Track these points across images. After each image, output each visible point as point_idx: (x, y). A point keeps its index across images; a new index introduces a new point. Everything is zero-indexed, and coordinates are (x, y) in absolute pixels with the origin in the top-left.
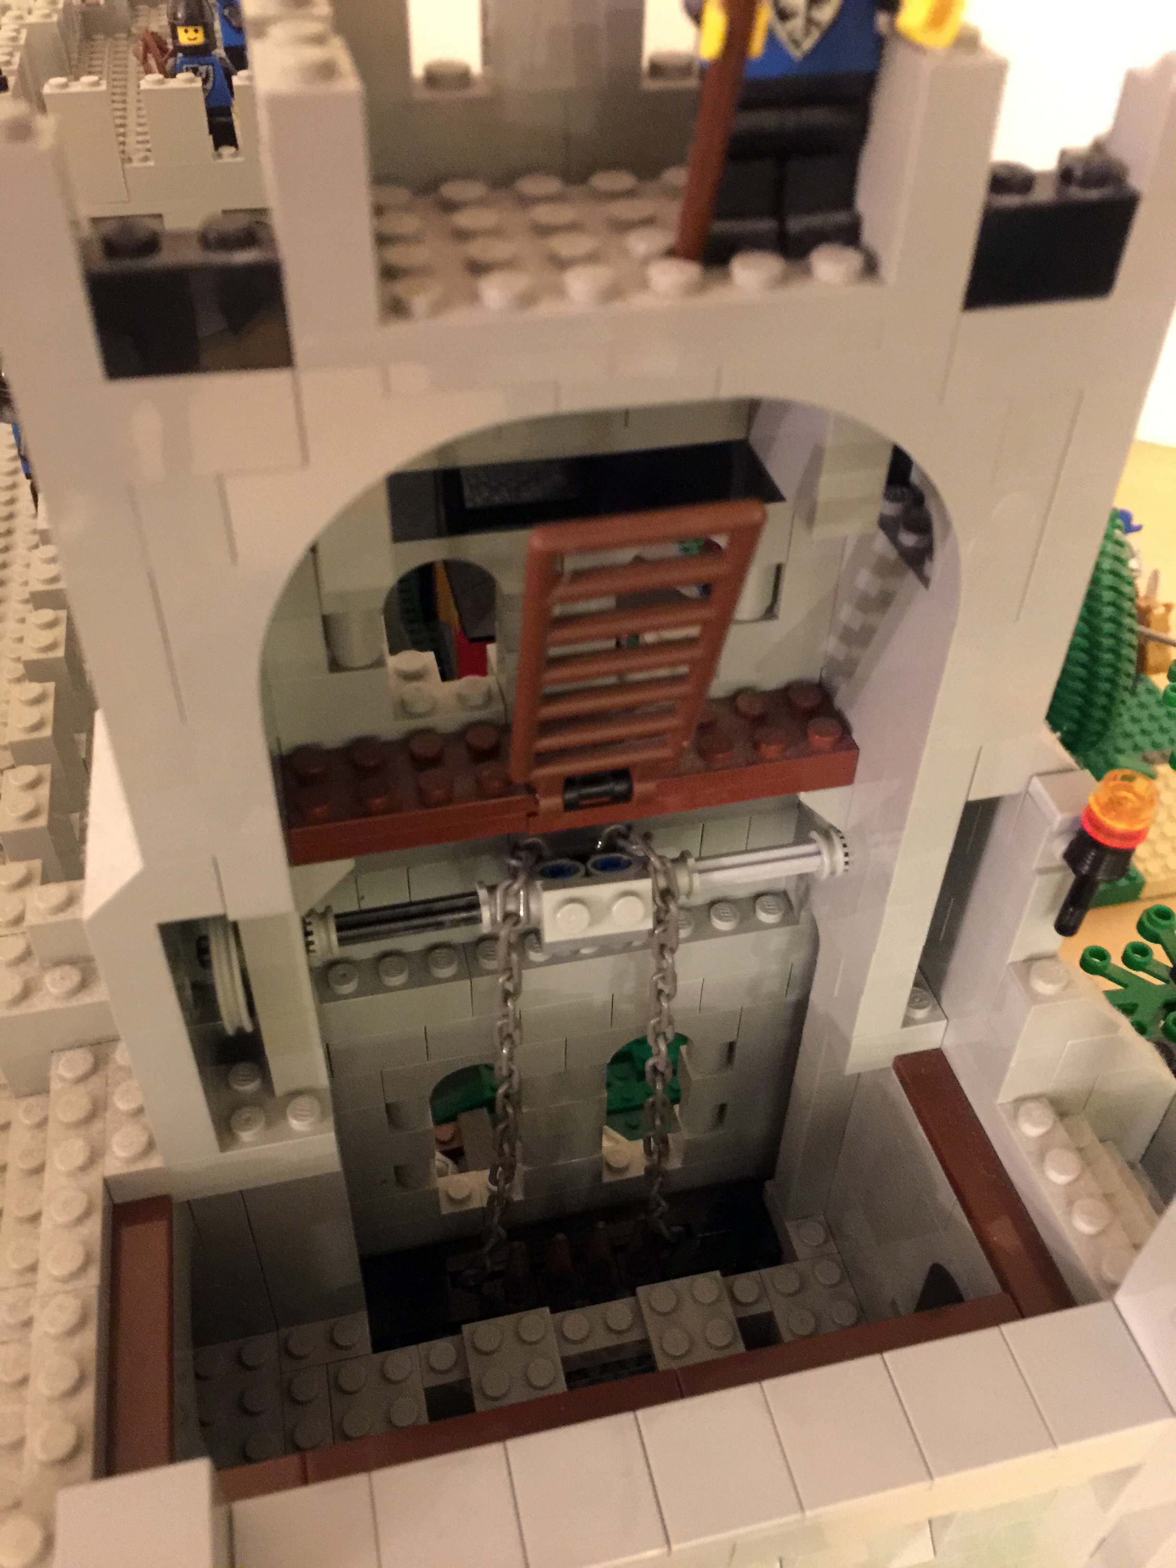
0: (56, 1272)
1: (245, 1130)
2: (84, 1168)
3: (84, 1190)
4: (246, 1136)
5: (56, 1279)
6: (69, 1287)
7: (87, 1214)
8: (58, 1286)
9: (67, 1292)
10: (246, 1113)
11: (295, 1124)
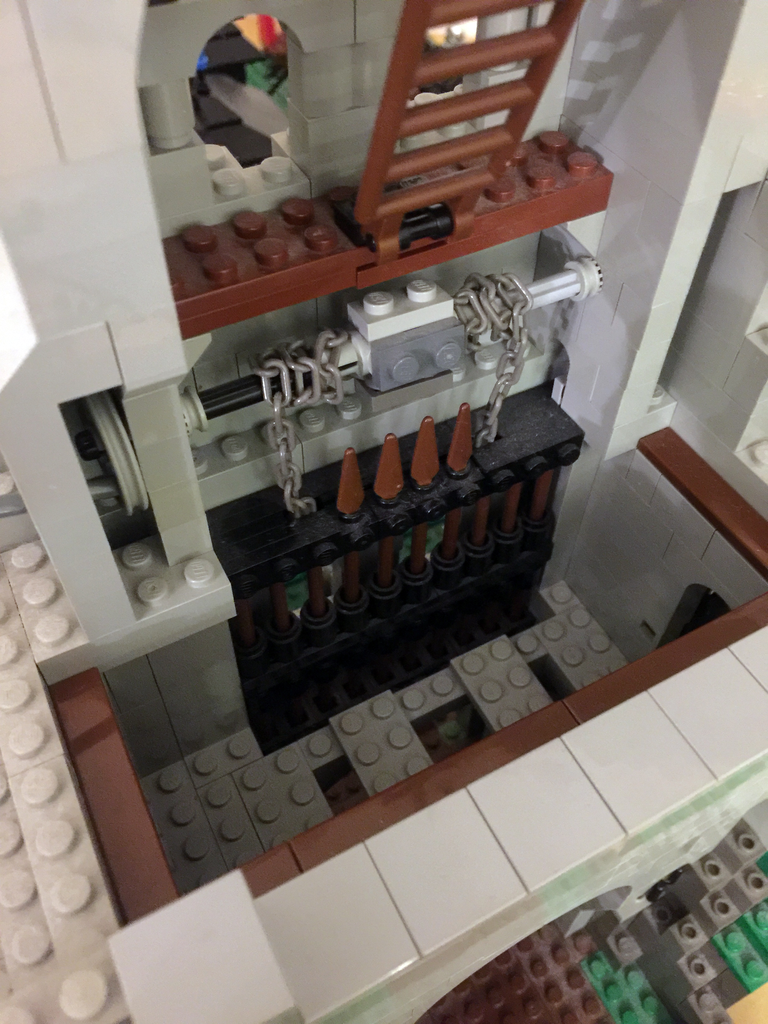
0: (20, 752)
1: (153, 597)
2: (16, 660)
3: (22, 678)
4: (156, 602)
5: (22, 758)
6: (37, 761)
7: (32, 698)
8: (26, 763)
9: (36, 766)
10: (148, 584)
11: (194, 583)
